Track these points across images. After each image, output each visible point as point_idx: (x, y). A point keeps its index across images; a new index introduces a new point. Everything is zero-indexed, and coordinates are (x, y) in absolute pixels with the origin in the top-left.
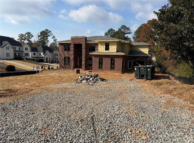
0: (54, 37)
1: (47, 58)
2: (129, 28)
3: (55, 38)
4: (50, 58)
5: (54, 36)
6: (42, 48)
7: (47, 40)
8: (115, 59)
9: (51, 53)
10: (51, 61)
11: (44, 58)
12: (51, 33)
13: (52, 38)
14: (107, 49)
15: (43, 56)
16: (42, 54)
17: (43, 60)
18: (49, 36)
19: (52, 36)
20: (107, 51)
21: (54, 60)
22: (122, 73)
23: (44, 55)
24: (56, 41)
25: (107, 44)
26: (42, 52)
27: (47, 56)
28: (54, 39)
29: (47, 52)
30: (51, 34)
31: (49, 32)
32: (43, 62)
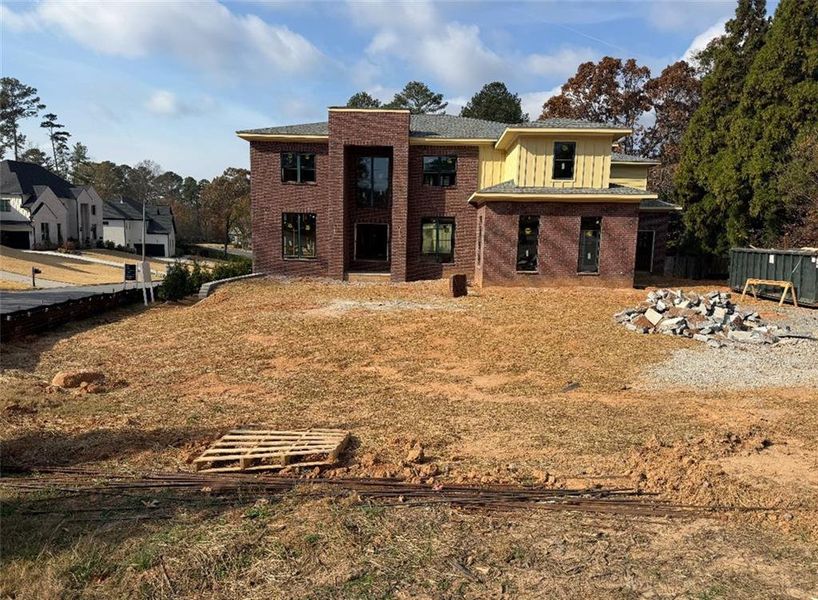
0: (54, 122)
1: (45, 227)
2: (440, 97)
3: (58, 126)
4: (59, 225)
5: (52, 117)
6: (14, 173)
7: (14, 132)
8: (600, 219)
9: (64, 200)
10: (65, 238)
11: (29, 223)
12: (37, 100)
13: (43, 125)
14: (564, 170)
15: (26, 214)
16: (16, 203)
17: (27, 233)
18: (20, 112)
19: (42, 113)
20: (560, 183)
21: (80, 233)
22: (636, 288)
23: (29, 209)
24: (63, 139)
25: (565, 148)
26: (15, 196)
27: (43, 216)
28: (55, 130)
29: (46, 194)
30: (36, 104)
31: (25, 94)
32: (28, 248)
